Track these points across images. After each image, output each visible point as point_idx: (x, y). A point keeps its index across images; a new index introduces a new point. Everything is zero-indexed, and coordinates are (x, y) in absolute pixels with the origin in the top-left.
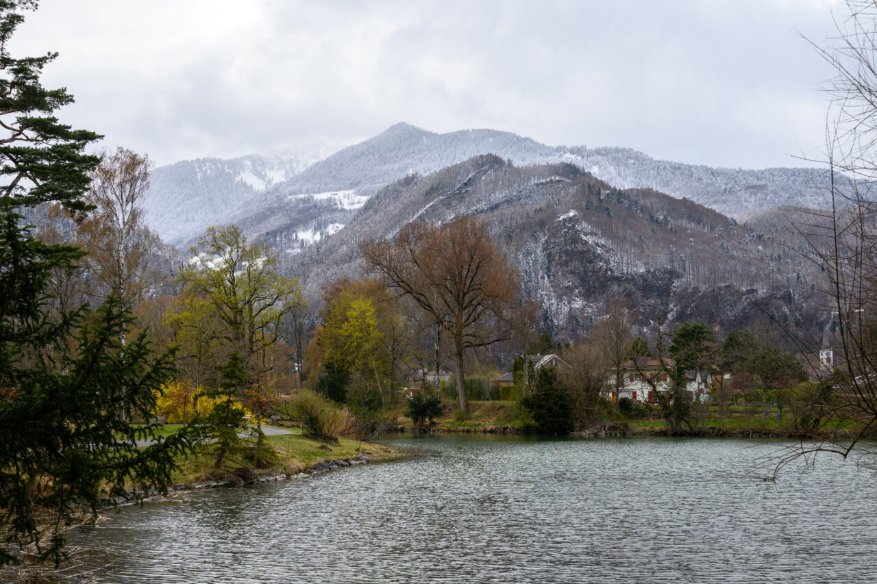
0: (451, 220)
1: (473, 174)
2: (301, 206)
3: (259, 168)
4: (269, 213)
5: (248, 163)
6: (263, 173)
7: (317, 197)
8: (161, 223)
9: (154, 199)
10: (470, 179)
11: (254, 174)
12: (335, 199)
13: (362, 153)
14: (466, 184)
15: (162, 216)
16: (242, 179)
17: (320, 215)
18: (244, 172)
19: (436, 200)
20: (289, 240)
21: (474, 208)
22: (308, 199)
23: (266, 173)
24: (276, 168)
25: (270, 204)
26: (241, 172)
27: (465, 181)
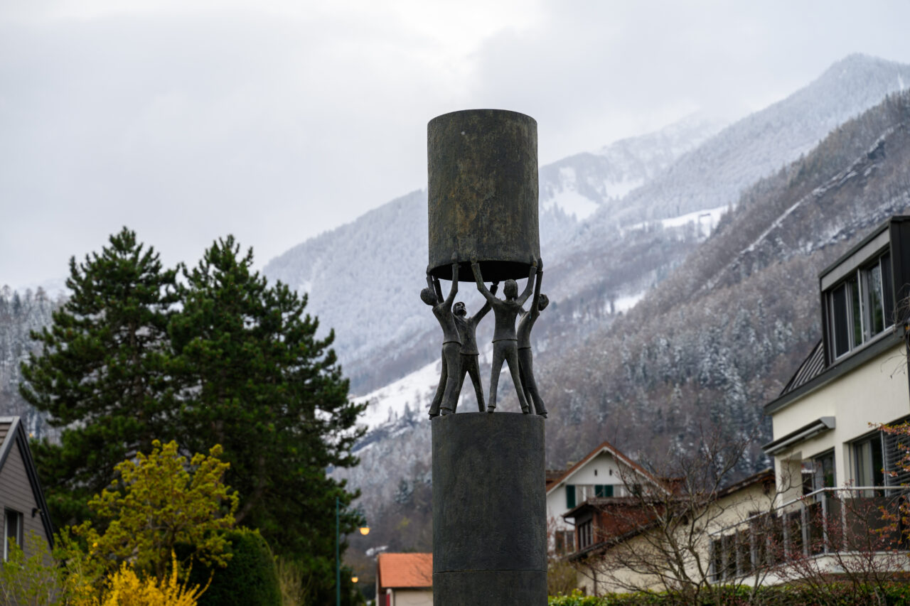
0: (835, 237)
1: (891, 131)
2: (633, 243)
3: (590, 181)
4: (569, 265)
5: (569, 173)
6: (599, 190)
7: (668, 223)
8: (394, 304)
9: (384, 260)
10: (881, 145)
11: (581, 192)
12: (700, 224)
13: (768, 126)
14: (872, 156)
15: (398, 290)
16: (556, 205)
17: (666, 262)
18: (561, 190)
19: (807, 197)
20: (597, 315)
21: (884, 207)
22: (651, 229)
23: (604, 190)
24: (625, 177)
25: (578, 247)
26: (555, 191)
27: (871, 150)
